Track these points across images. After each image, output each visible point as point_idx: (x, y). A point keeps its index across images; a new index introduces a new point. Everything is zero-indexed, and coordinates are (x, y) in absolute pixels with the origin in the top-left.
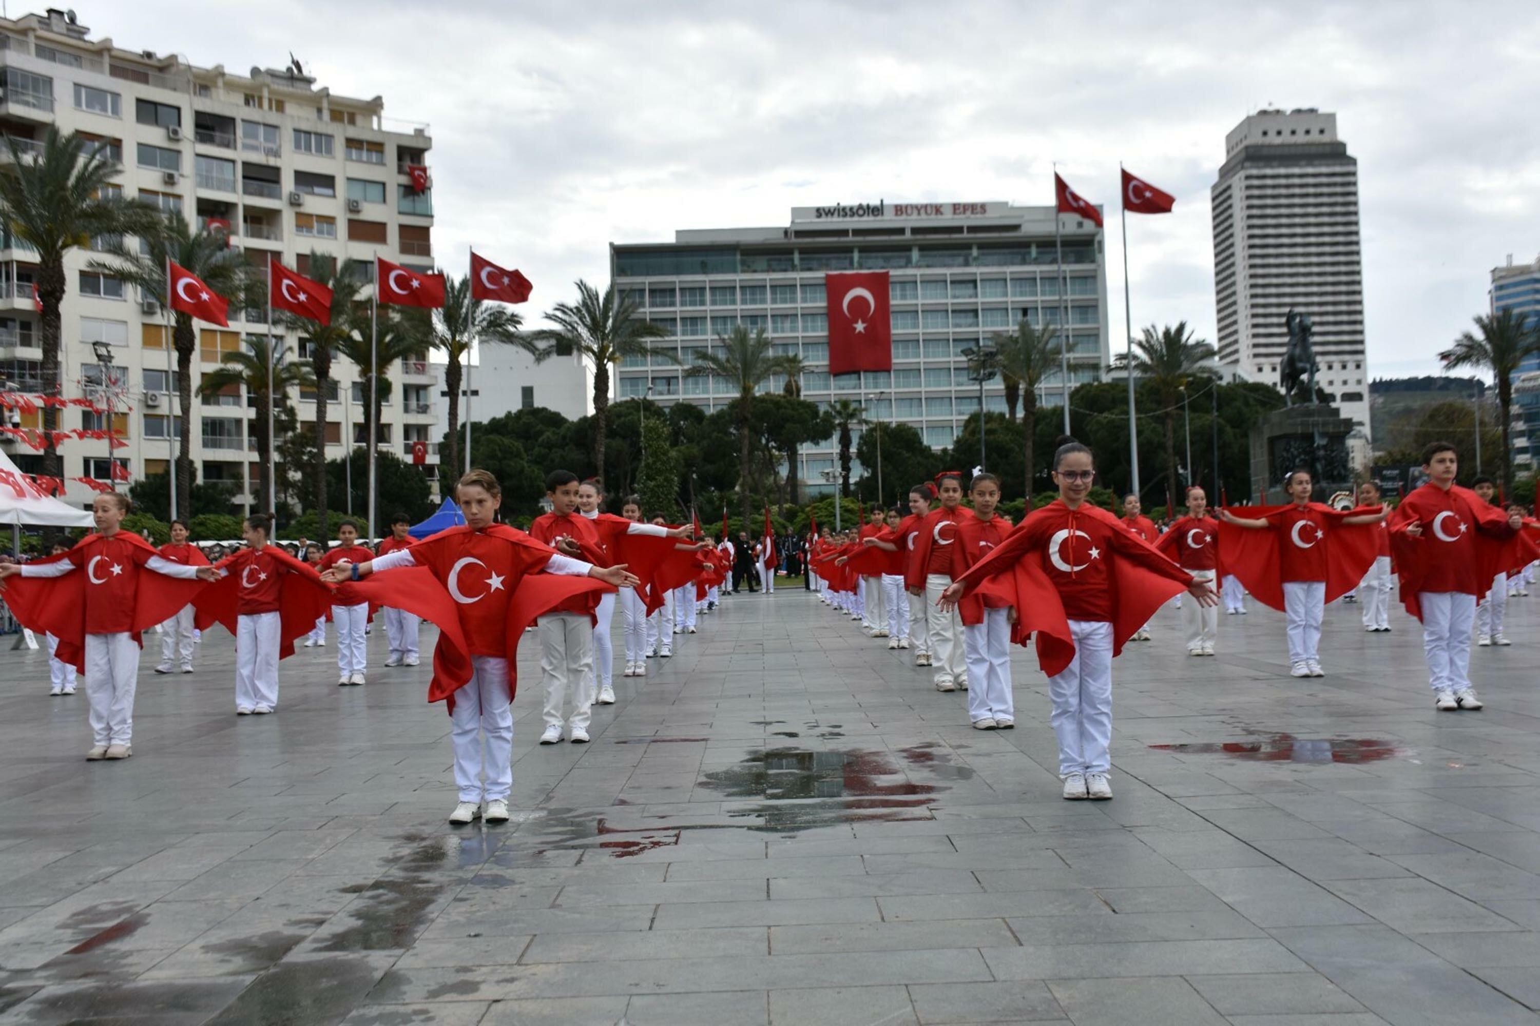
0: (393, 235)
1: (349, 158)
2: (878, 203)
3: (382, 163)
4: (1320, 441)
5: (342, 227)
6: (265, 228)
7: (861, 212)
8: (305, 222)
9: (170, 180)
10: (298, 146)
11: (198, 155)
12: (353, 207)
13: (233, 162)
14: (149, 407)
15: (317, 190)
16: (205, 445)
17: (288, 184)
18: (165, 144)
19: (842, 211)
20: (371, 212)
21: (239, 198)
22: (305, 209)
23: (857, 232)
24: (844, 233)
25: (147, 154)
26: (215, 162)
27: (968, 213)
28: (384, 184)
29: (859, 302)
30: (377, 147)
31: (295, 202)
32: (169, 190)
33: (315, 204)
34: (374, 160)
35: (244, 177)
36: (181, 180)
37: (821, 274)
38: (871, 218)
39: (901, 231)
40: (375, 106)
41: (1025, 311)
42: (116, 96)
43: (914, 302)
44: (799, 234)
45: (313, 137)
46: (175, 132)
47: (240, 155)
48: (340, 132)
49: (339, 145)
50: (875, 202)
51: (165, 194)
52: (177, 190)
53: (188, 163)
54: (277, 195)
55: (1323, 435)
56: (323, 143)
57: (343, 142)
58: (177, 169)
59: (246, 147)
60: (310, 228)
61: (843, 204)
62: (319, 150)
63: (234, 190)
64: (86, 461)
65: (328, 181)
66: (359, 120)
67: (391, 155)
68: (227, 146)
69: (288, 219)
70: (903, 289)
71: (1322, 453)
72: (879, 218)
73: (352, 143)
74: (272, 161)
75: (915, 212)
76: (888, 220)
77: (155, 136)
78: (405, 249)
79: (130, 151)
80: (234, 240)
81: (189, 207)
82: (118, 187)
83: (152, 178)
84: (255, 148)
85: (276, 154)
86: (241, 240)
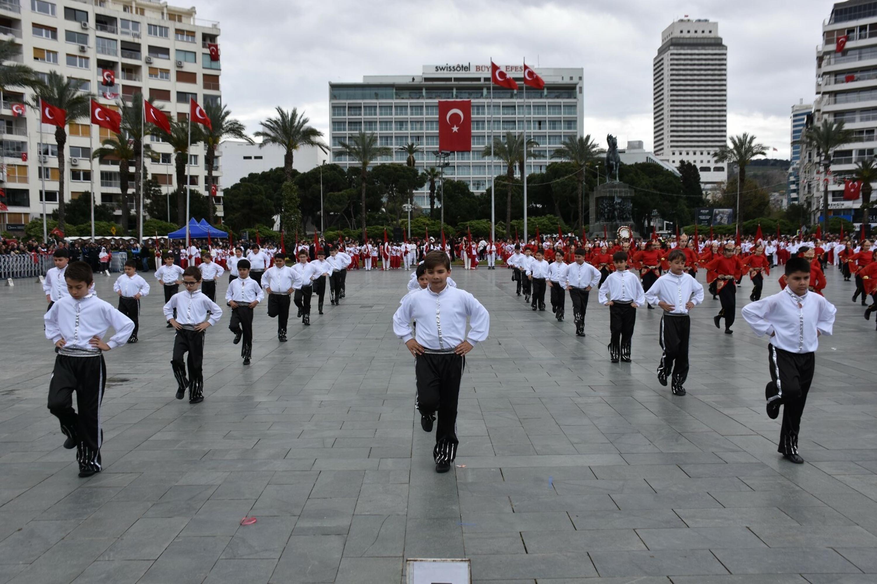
0: (200, 79)
1: (177, 39)
2: (467, 65)
3: (194, 42)
4: (617, 200)
5: (173, 75)
6: (134, 75)
7: (458, 69)
8: (154, 72)
9: (82, 50)
10: (150, 33)
11: (97, 37)
12: (179, 65)
13: (116, 40)
14: (73, 165)
15: (160, 55)
16: (102, 185)
17: (145, 52)
18: (80, 31)
19: (450, 69)
20: (188, 67)
21: (119, 59)
22: (153, 66)
23: (456, 79)
24: (450, 79)
25: (70, 36)
26: (106, 40)
27: (514, 71)
28: (195, 53)
29: (456, 115)
30: (191, 34)
31: (148, 62)
32: (82, 54)
33: (159, 63)
34: (190, 40)
35: (122, 48)
36: (89, 49)
37: (436, 101)
38: (464, 72)
39: (479, 79)
40: (191, 13)
41: (540, 123)
42: (53, 6)
43: (483, 116)
44: (426, 79)
45: (158, 28)
46: (85, 25)
47: (120, 37)
48: (172, 26)
49: (172, 32)
50: (466, 64)
51: (80, 57)
52: (86, 55)
53: (92, 41)
54: (138, 58)
55: (620, 197)
56: (163, 31)
57: (174, 30)
58: (86, 44)
59: (122, 33)
60: (156, 76)
61: (449, 65)
62: (161, 35)
63: (116, 55)
64: (41, 192)
65: (165, 51)
66: (184, 19)
67: (199, 38)
68: (113, 32)
69: (145, 71)
70: (478, 110)
71: (618, 206)
72: (468, 72)
73: (178, 31)
74: (136, 40)
75: (486, 69)
76: (473, 74)
77: (75, 26)
78: (206, 86)
79: (61, 35)
80: (116, 81)
81: (93, 63)
82: (55, 53)
83: (73, 48)
84: (127, 33)
85: (138, 36)
86: (120, 81)
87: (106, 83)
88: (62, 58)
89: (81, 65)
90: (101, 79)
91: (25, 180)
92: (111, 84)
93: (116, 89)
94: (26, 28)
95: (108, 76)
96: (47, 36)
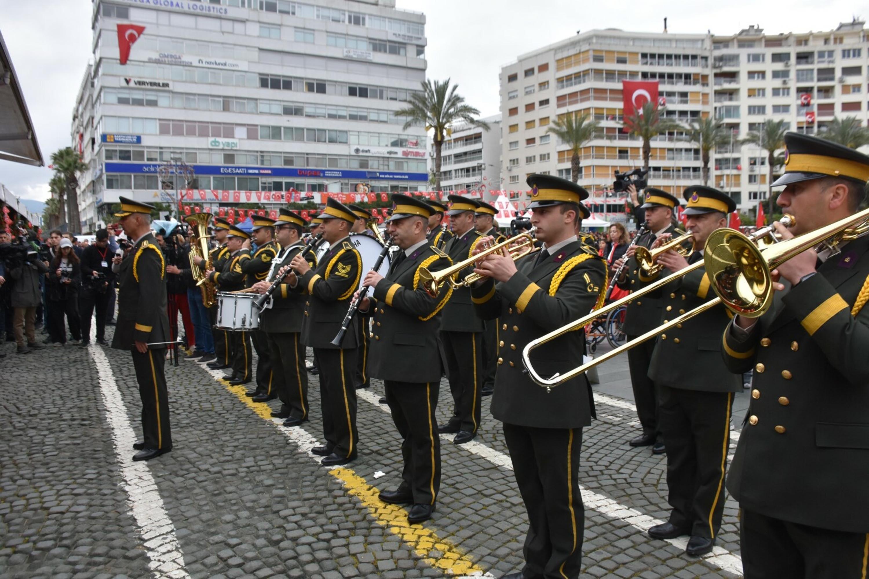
5: (865, 88)
6: (830, 94)
8: (846, 89)
9: (785, 82)
10: (844, 56)
11: (797, 70)
13: (813, 69)
15: (853, 74)
17: (838, 74)
18: (784, 69)
21: (815, 84)
22: (845, 84)
25: (776, 74)
26: (805, 71)
31: (841, 81)
32: (785, 86)
33: (851, 80)
35: (818, 75)
36: (790, 81)
42: (764, 55)
45: (852, 51)
46: (787, 63)
47: (816, 66)
48: (867, 46)
49: (865, 52)
51: (783, 88)
52: (788, 86)
53: (793, 75)
54: (832, 79)
56: (856, 53)
57: (867, 50)
58: (788, 77)
59: (819, 62)
60: (849, 92)
62: (854, 56)
63: (813, 81)
64: (750, 193)
65: (858, 69)
68: (811, 64)
69: (838, 89)
74: (831, 66)
77: (779, 66)
79: (769, 75)
80: (812, 102)
81: (793, 92)
82: (764, 90)
83: (778, 83)
84: (823, 62)
85: (832, 62)
86: (816, 101)
87: (803, 105)
88: (769, 92)
89: (784, 94)
90: (799, 102)
91: (738, 185)
92: (808, 105)
93: (812, 108)
94: (743, 76)
95: (805, 99)
96: (758, 77)
